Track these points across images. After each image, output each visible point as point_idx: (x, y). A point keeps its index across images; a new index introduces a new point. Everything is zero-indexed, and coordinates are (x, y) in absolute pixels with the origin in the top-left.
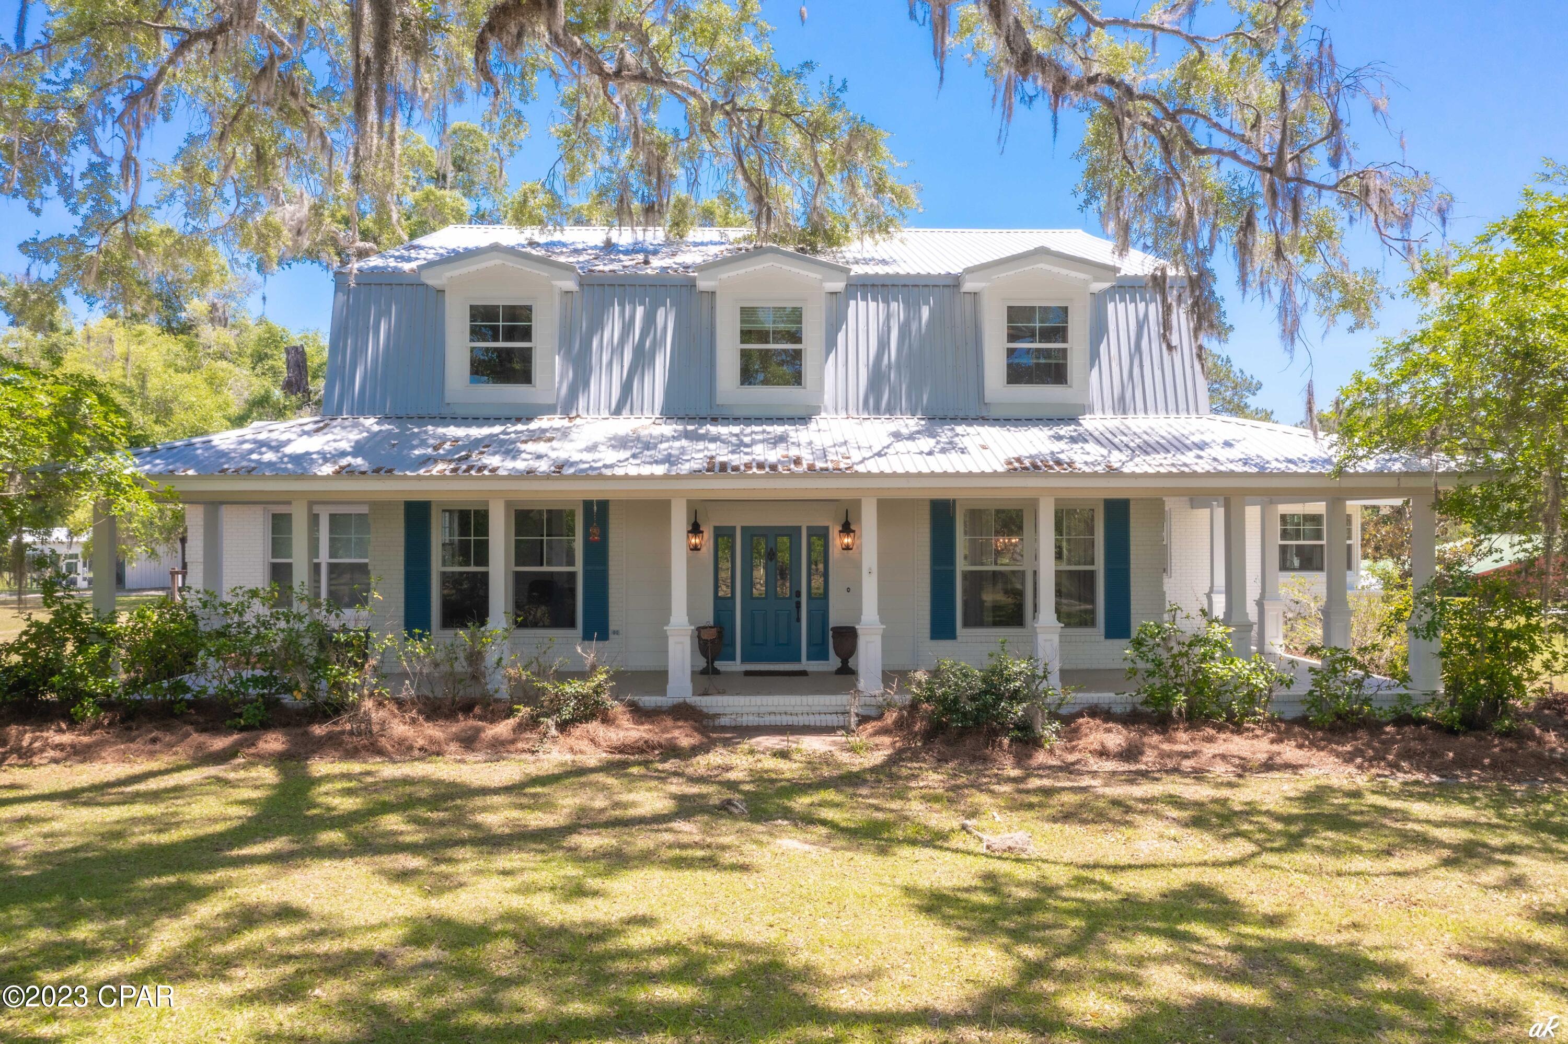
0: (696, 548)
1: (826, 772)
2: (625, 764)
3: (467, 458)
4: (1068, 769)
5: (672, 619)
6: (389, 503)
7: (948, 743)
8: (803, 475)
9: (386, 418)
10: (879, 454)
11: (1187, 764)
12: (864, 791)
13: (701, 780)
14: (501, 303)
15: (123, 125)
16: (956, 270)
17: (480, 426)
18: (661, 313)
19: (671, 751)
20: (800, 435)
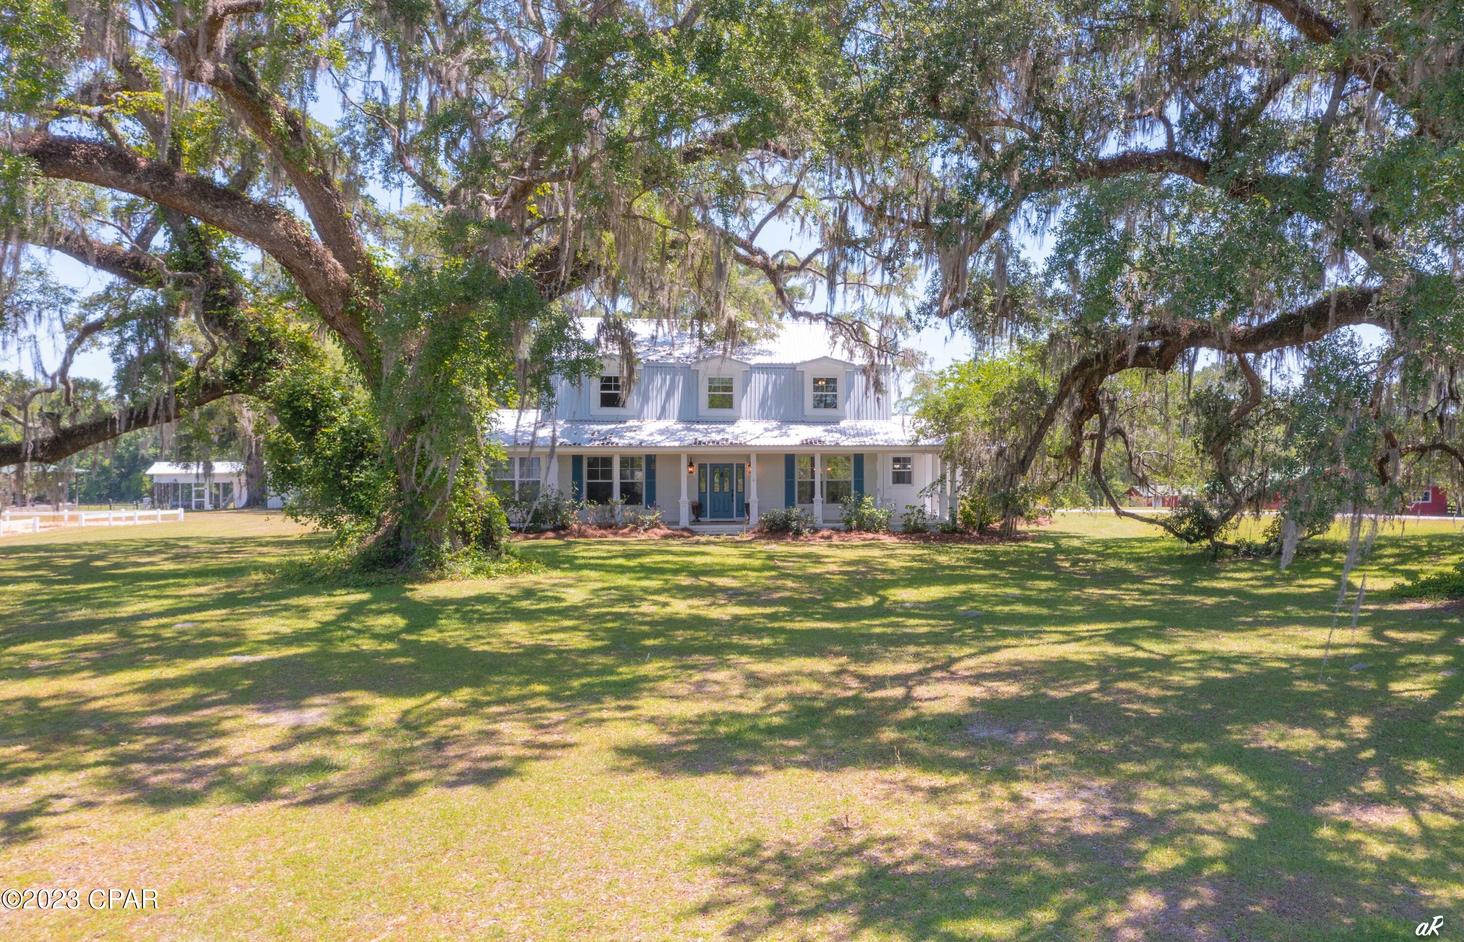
0: (691, 472)
3: (606, 438)
5: (682, 500)
7: (772, 534)
8: (729, 446)
10: (758, 438)
17: (607, 425)
18: (677, 379)
20: (730, 429)
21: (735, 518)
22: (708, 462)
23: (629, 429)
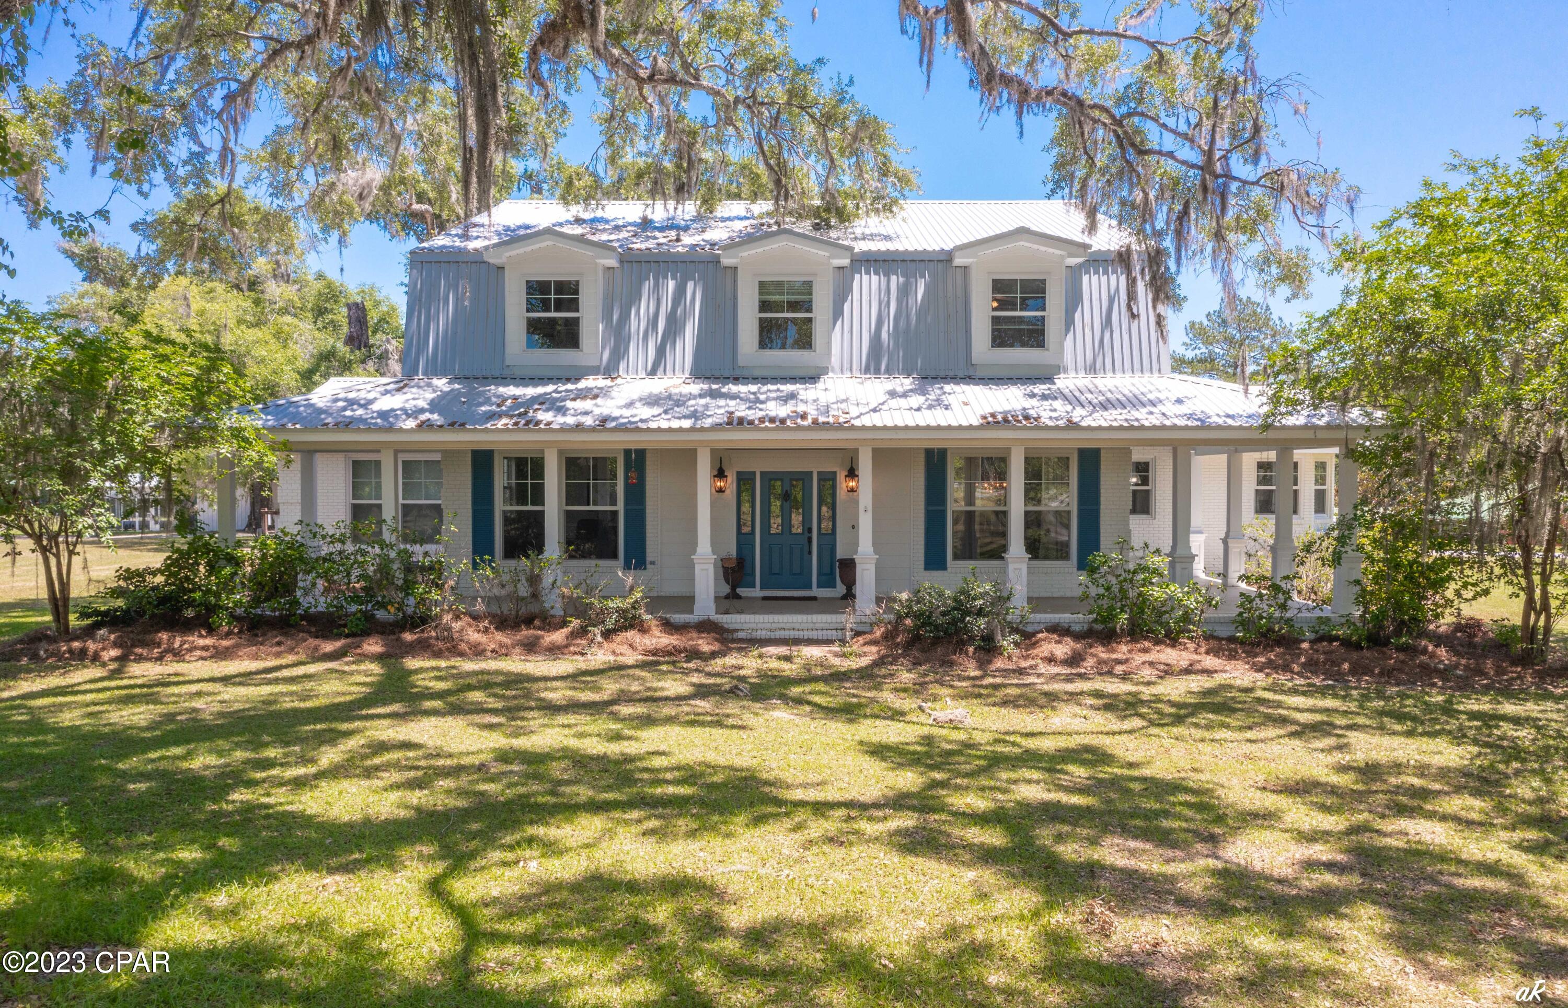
0: (721, 490)
1: (819, 672)
2: (658, 663)
3: (526, 413)
4: (1021, 672)
5: (699, 550)
6: (459, 452)
7: (923, 651)
8: (808, 428)
9: (456, 379)
10: (874, 410)
11: (1119, 669)
12: (848, 685)
13: (718, 675)
14: (552, 279)
15: (222, 121)
16: (948, 246)
17: (536, 386)
18: (690, 286)
19: (694, 654)
20: (807, 392)
21: (816, 591)
22: (758, 467)
23: (581, 395)
